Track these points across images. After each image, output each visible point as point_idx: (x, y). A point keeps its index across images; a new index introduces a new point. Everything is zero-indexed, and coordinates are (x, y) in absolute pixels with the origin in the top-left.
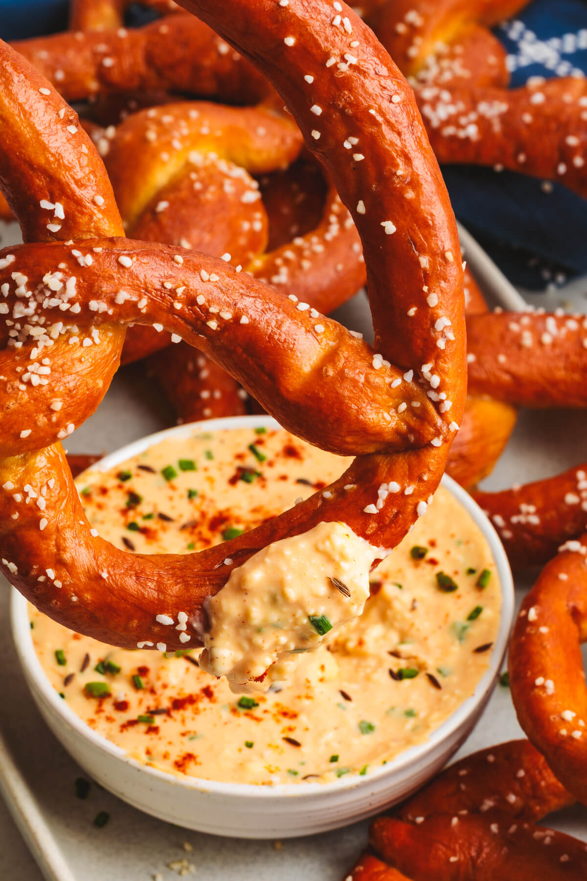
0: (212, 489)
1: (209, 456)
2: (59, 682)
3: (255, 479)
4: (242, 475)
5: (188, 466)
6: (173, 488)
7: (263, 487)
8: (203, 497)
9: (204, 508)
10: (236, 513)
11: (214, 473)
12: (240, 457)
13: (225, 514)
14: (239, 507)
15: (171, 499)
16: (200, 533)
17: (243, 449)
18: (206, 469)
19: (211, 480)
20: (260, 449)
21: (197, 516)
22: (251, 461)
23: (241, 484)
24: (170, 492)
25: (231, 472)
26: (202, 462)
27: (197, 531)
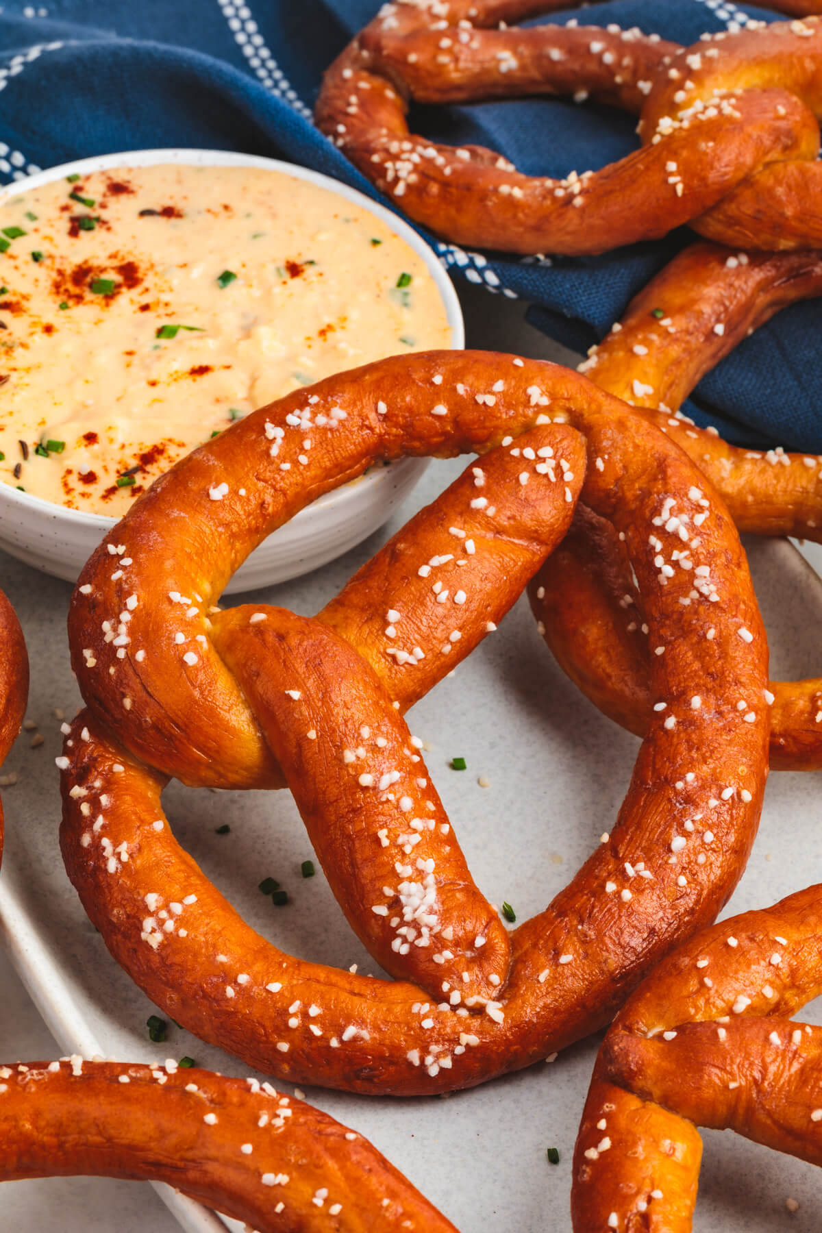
0: (56, 246)
1: (32, 217)
2: (10, 476)
3: (96, 225)
4: (78, 226)
5: (16, 233)
6: (12, 257)
7: (109, 229)
8: (51, 257)
9: (58, 265)
10: (95, 263)
11: (47, 231)
12: (65, 208)
13: (85, 267)
14: (98, 258)
15: (16, 268)
16: (66, 291)
17: (65, 200)
18: (36, 230)
19: (48, 238)
20: (82, 195)
21: (54, 275)
22: (79, 209)
23: (82, 233)
24: (12, 263)
25: (66, 226)
26: (27, 225)
27: (62, 290)
